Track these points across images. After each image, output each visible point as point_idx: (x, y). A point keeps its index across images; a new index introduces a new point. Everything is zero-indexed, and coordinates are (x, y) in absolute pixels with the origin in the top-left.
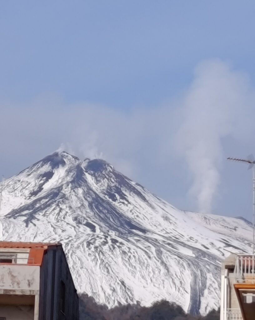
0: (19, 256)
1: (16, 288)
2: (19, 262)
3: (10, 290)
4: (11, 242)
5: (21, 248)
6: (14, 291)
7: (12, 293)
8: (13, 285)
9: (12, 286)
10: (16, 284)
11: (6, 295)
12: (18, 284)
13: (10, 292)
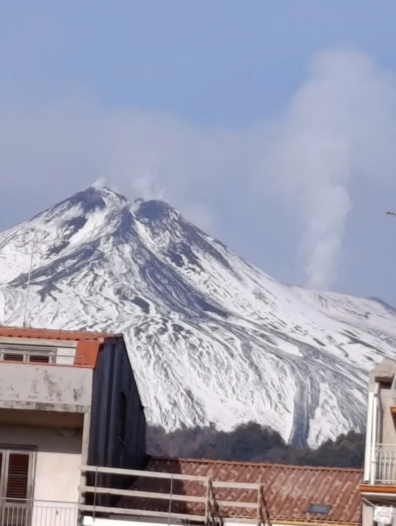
0: (60, 351)
1: (55, 401)
2: (59, 361)
3: (47, 405)
4: (45, 329)
5: (63, 339)
6: (52, 406)
7: (48, 409)
8: (50, 396)
9: (49, 398)
10: (55, 394)
11: (40, 411)
12: (59, 395)
13: (46, 407)
